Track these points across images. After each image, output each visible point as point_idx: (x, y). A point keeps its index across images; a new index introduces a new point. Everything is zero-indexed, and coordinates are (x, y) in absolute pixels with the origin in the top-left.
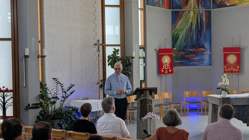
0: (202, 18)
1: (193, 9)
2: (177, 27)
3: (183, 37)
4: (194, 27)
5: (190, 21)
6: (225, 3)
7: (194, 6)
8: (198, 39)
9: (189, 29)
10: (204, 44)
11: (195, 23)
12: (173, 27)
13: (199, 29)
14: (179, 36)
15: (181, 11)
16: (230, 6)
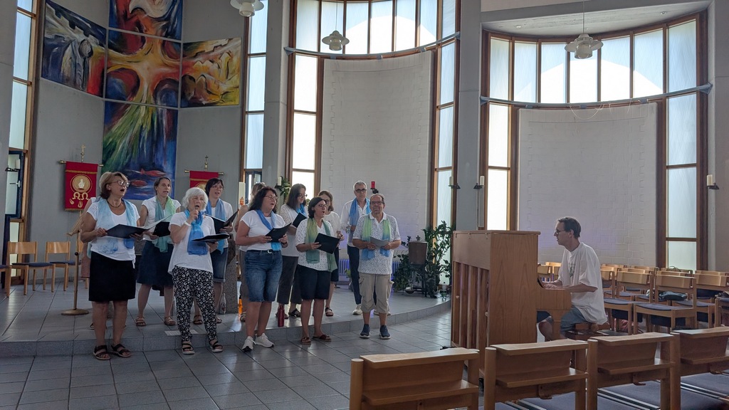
0: (162, 121)
1: (146, 103)
2: (114, 130)
3: (123, 148)
4: (145, 134)
5: (140, 122)
6: (201, 100)
7: (149, 98)
8: (151, 155)
9: (135, 135)
10: (163, 165)
11: (149, 127)
12: (106, 128)
13: (155, 139)
14: (116, 145)
15: (123, 104)
16: (207, 105)
